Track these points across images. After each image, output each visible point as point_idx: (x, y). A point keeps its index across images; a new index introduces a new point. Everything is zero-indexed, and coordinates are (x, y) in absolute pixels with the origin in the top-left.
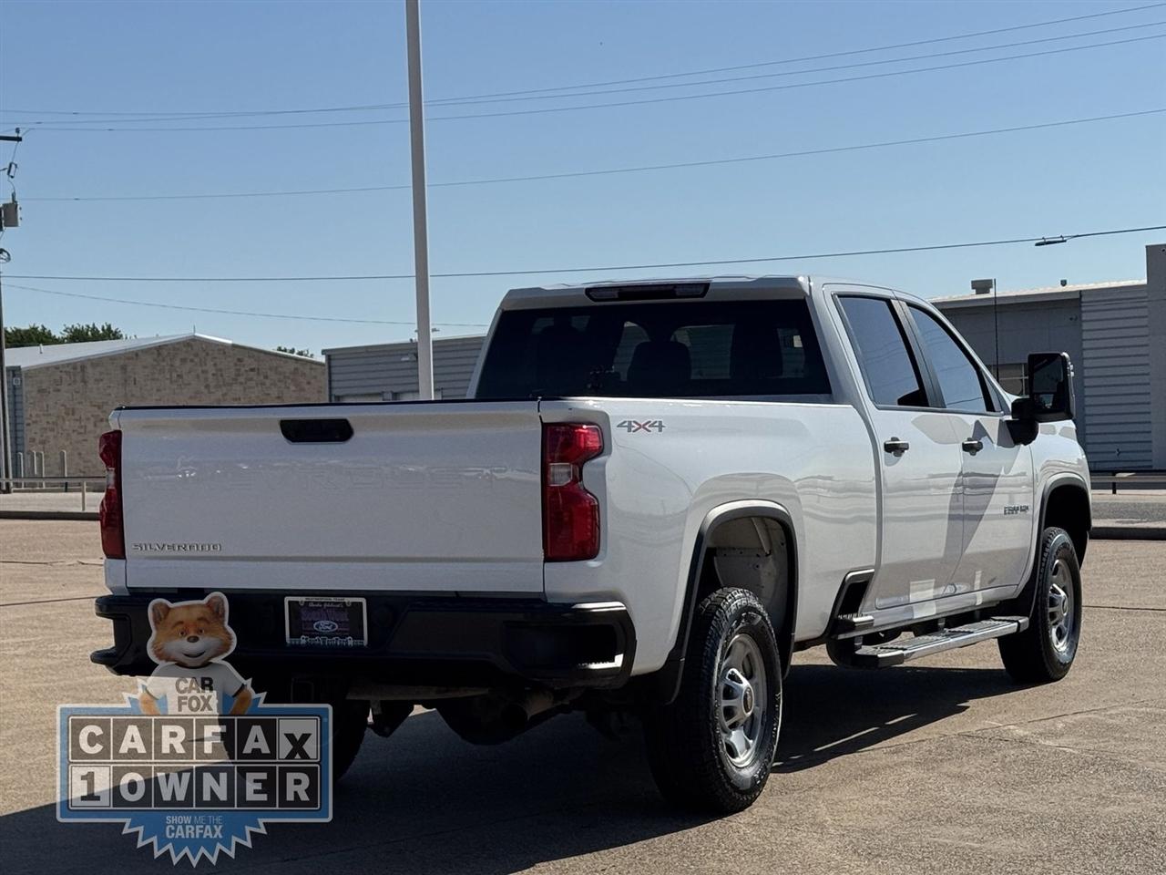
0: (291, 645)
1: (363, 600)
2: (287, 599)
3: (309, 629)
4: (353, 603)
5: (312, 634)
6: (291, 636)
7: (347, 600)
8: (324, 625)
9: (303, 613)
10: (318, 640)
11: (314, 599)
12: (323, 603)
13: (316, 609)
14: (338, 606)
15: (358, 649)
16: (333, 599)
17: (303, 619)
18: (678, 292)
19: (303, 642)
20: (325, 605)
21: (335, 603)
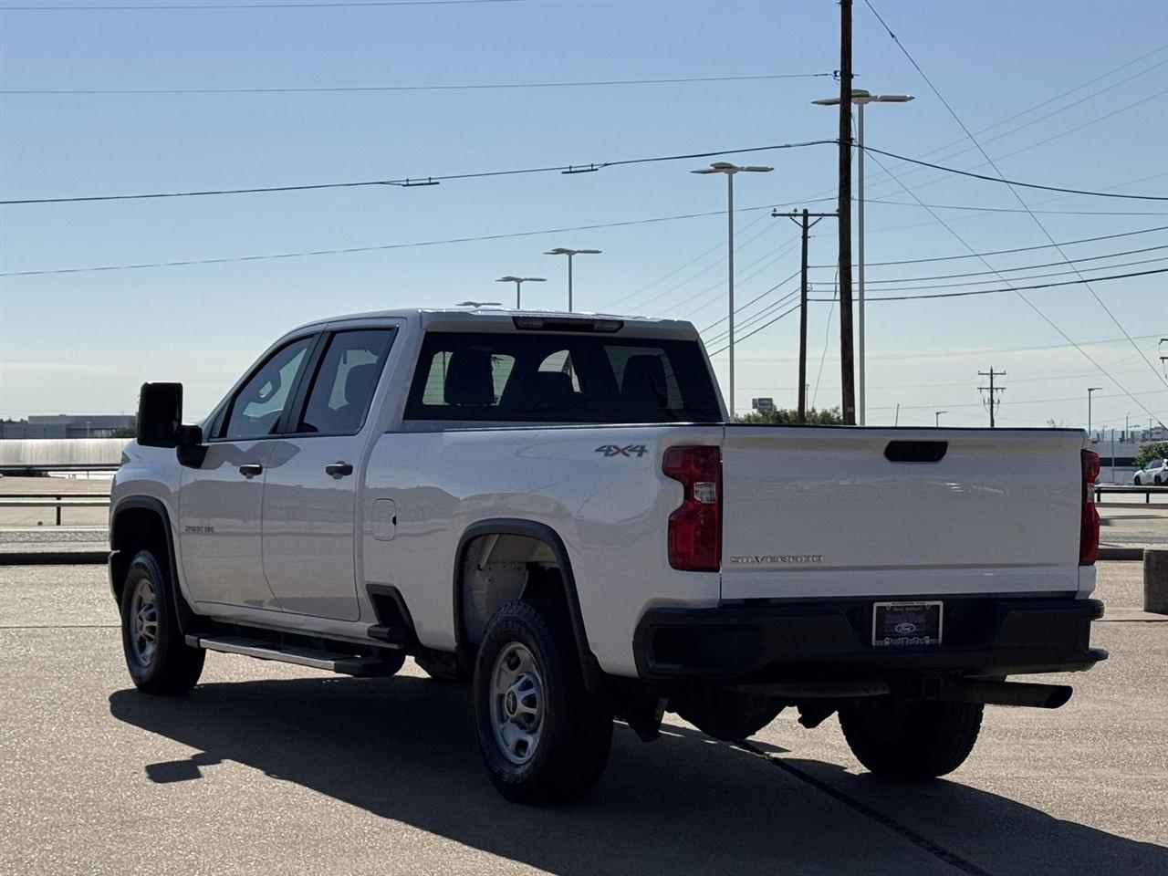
0: (876, 646)
1: (940, 603)
2: (876, 605)
3: (891, 631)
4: (932, 606)
5: (895, 636)
6: (877, 639)
7: (927, 603)
8: (904, 627)
9: (888, 616)
10: (900, 641)
11: (898, 604)
12: (904, 607)
13: (899, 613)
14: (918, 609)
15: (933, 647)
16: (915, 603)
17: (888, 622)
18: (596, 326)
19: (887, 643)
20: (907, 609)
21: (915, 607)
